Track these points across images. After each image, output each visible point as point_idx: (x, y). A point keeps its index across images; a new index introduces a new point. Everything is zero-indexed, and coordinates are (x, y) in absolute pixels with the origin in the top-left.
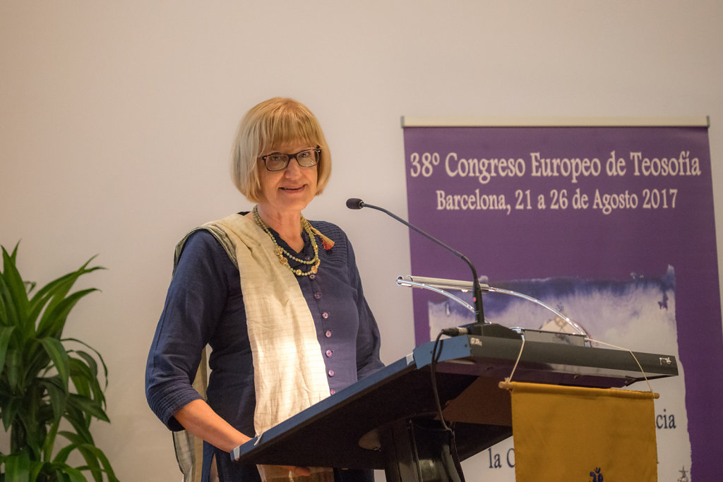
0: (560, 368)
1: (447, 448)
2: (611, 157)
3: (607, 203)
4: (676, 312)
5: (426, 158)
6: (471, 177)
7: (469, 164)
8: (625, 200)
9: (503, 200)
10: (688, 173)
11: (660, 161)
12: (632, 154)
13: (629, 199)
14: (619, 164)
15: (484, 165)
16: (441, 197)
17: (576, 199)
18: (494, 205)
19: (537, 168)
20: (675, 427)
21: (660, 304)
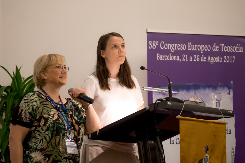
0: (195, 113)
1: (158, 137)
2: (214, 45)
3: (212, 60)
4: (233, 96)
5: (154, 43)
6: (168, 50)
7: (168, 45)
8: (218, 59)
9: (178, 58)
10: (239, 51)
11: (230, 47)
12: (221, 44)
13: (219, 59)
14: (217, 48)
15: (173, 46)
16: (158, 56)
17: (202, 58)
18: (175, 59)
19: (190, 47)
20: (231, 133)
21: (228, 93)
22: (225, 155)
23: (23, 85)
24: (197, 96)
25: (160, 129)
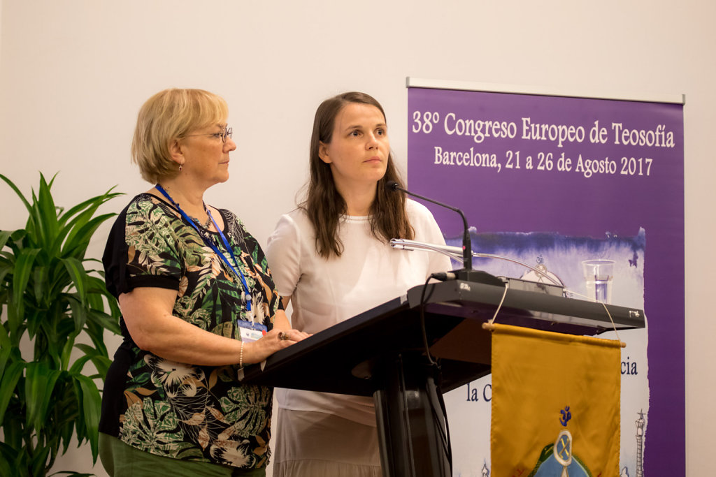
0: (537, 315)
1: (431, 381)
2: (595, 126)
3: (588, 168)
4: (644, 270)
5: (427, 116)
6: (467, 136)
7: (465, 124)
8: (605, 166)
9: (495, 159)
10: (663, 145)
11: (639, 132)
12: (614, 124)
13: (608, 165)
14: (601, 133)
15: (479, 127)
16: (439, 152)
17: (561, 162)
18: (486, 163)
19: (528, 131)
20: (636, 373)
21: (630, 261)
22: (617, 433)
23: (61, 229)
24: (544, 268)
25: (437, 359)
